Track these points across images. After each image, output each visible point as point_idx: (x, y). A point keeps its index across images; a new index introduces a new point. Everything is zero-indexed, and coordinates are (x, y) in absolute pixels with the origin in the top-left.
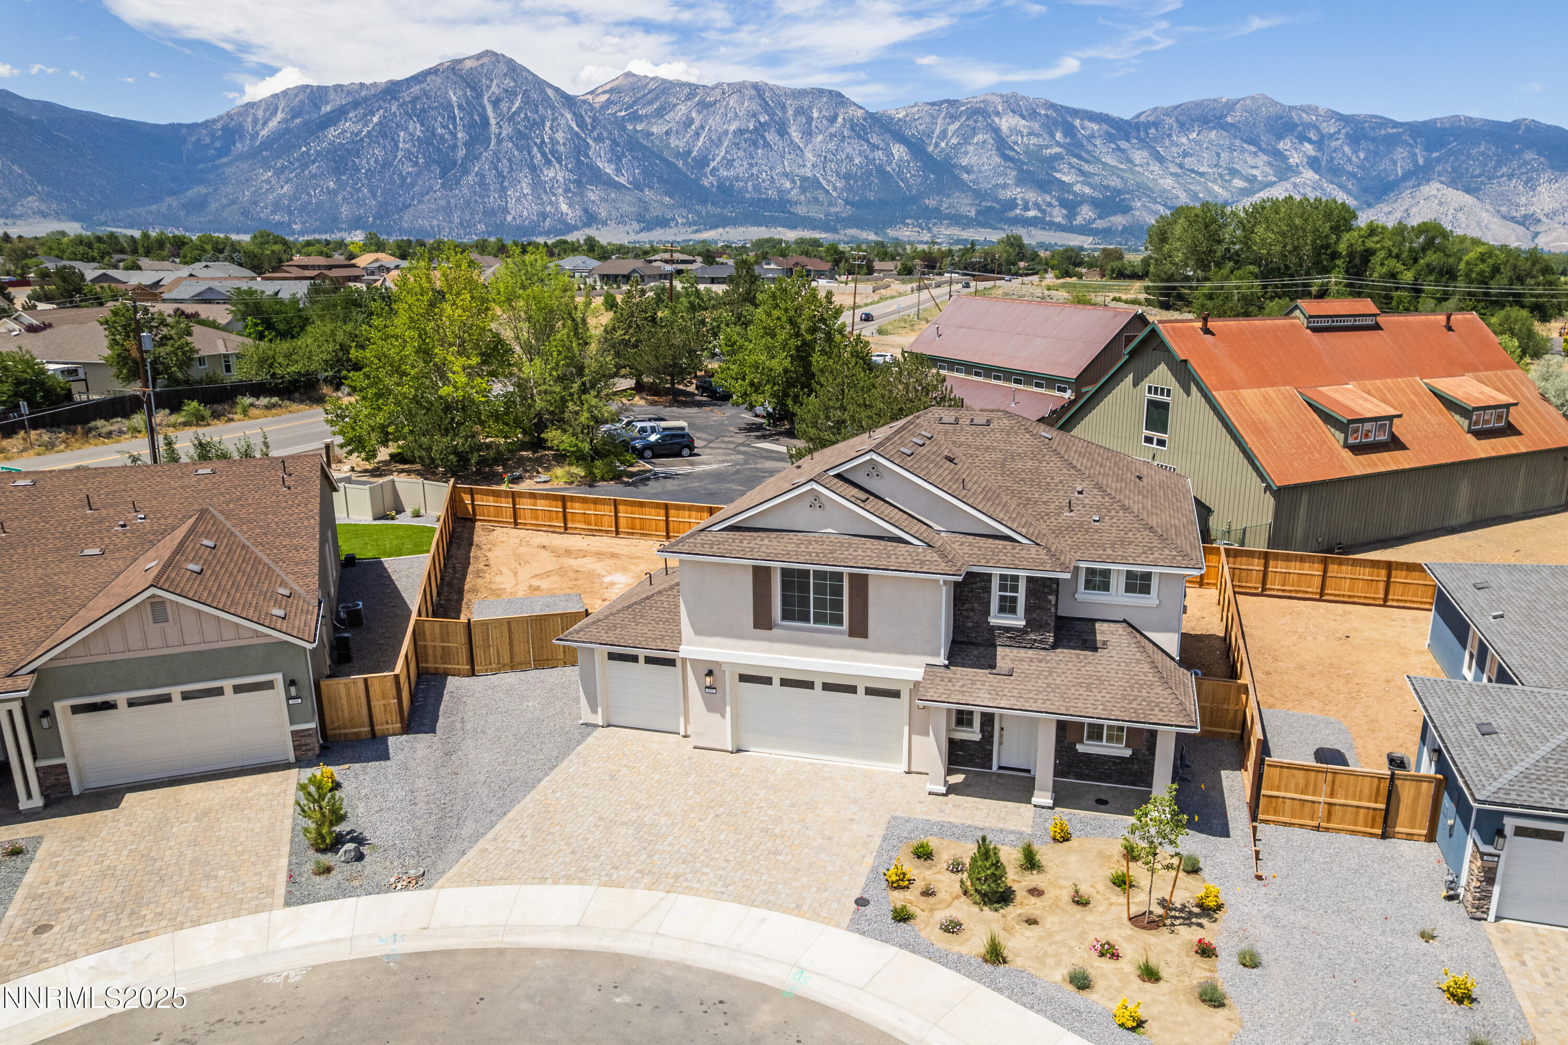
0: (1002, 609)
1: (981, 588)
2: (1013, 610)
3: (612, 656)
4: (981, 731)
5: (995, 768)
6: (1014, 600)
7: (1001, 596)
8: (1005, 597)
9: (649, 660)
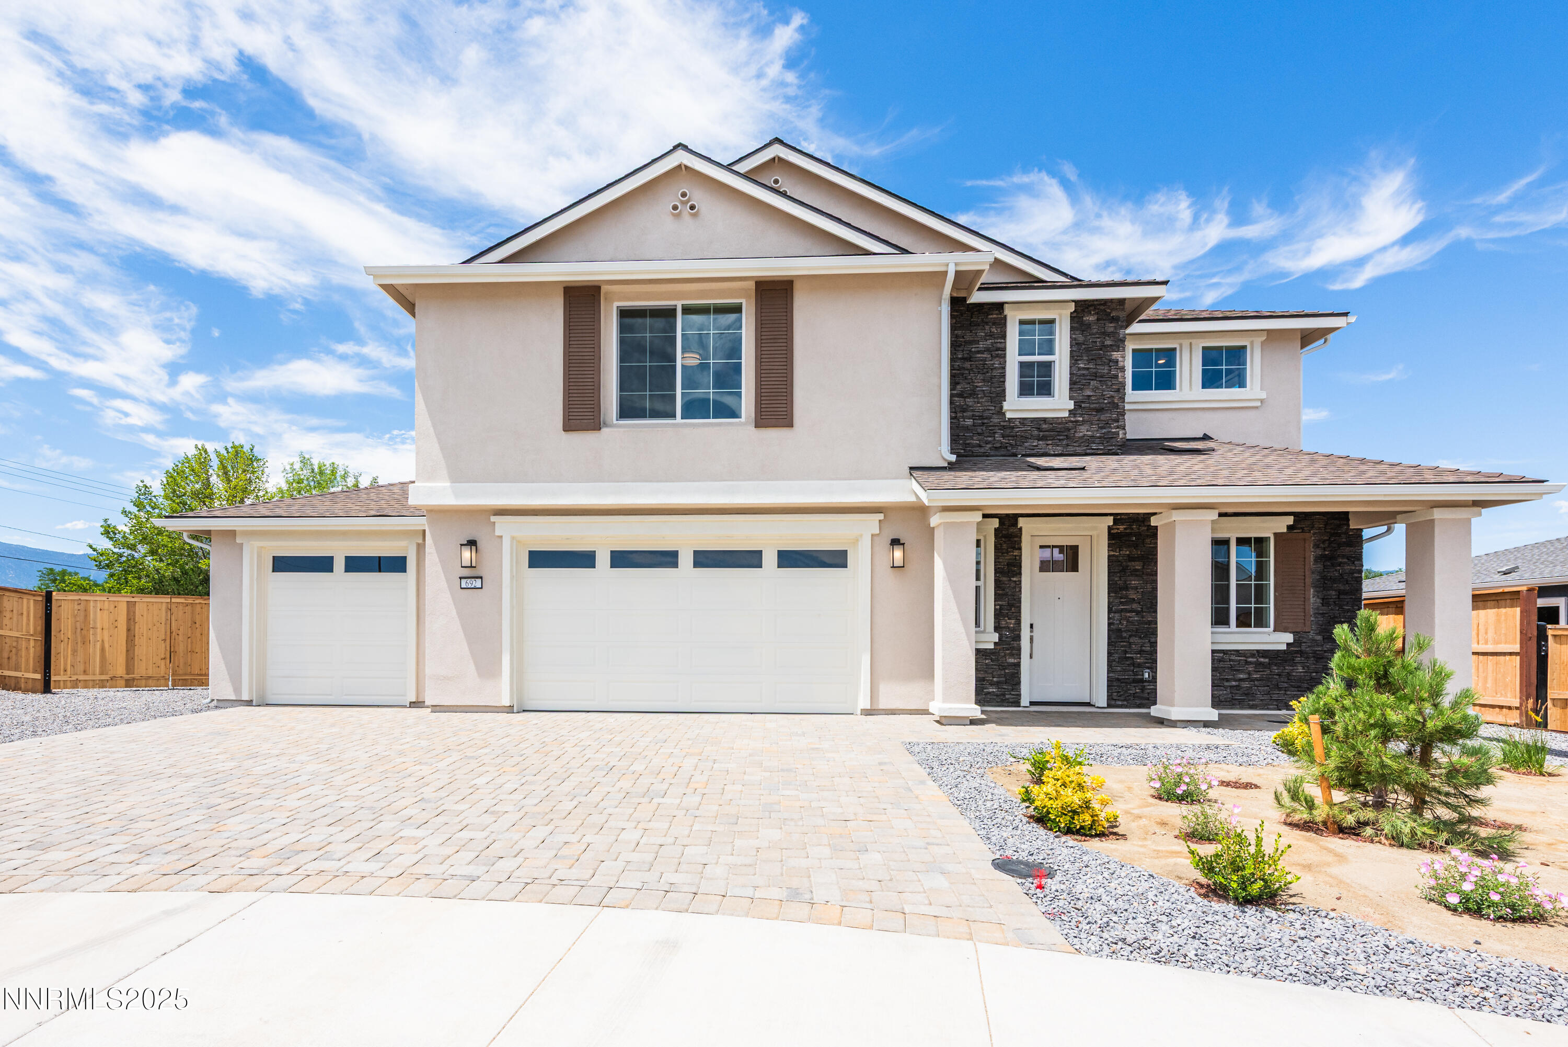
0: (1025, 390)
1: (987, 350)
2: (1045, 389)
3: (282, 564)
4: (997, 629)
5: (1025, 701)
6: (1047, 367)
7: (1022, 364)
8: (1030, 365)
9: (355, 564)
